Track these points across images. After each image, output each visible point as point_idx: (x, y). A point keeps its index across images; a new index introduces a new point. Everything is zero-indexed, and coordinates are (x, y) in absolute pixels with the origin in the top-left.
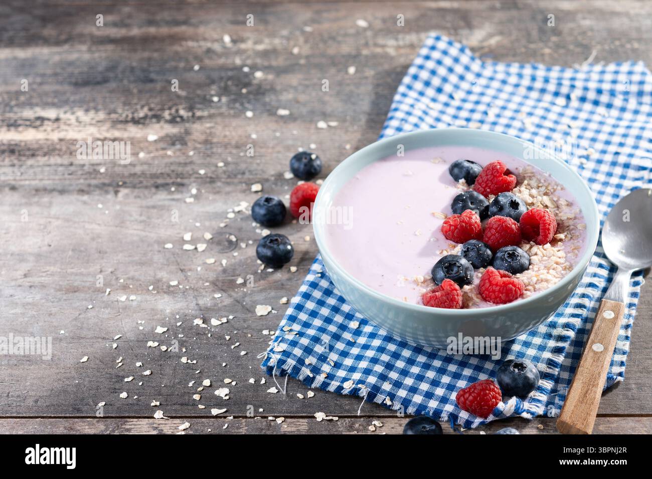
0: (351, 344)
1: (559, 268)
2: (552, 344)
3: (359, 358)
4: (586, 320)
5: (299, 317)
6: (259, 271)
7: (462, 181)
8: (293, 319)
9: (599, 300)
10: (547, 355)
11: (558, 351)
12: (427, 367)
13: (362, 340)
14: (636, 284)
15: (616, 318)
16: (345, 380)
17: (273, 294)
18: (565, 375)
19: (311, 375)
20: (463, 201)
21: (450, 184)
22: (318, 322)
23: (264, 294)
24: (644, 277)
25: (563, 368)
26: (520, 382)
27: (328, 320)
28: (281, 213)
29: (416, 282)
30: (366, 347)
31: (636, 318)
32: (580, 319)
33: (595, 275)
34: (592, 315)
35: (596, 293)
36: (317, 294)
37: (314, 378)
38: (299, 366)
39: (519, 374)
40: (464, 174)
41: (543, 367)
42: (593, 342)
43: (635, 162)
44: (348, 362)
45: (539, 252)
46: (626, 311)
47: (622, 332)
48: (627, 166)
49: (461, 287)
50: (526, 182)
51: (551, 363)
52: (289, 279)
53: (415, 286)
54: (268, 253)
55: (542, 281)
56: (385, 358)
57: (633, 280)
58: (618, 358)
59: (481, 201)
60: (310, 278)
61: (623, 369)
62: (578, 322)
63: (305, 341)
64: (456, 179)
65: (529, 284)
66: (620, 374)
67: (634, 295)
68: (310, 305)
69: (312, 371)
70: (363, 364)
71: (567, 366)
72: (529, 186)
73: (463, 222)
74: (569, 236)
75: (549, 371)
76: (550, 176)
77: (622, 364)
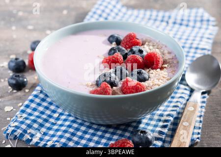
0: (54, 124)
1: (165, 79)
2: (161, 124)
3: (57, 130)
4: (179, 113)
5: (27, 111)
6: (9, 92)
7: (114, 43)
8: (23, 111)
9: (185, 104)
10: (158, 129)
11: (164, 127)
12: (94, 135)
13: (60, 122)
14: (204, 97)
15: (195, 110)
16: (49, 141)
17: (15, 102)
18: (168, 139)
19: (30, 138)
20: (114, 50)
21: (108, 44)
22: (36, 113)
23: (10, 102)
24: (208, 95)
25: (167, 135)
26: (144, 140)
27: (42, 113)
28: (23, 65)
29: (87, 85)
30: (61, 125)
31: (205, 113)
32: (175, 112)
33: (183, 93)
34: (181, 111)
35: (184, 101)
36: (38, 100)
37: (31, 140)
38: (24, 134)
39: (143, 136)
40: (115, 40)
41: (156, 135)
42: (183, 121)
43: (200, 46)
44: (51, 132)
45: (153, 73)
46: (200, 109)
47: (198, 119)
48: (197, 48)
49: (112, 88)
50: (147, 43)
51: (161, 133)
52: (24, 95)
53: (86, 87)
54: (14, 82)
55: (155, 85)
56: (71, 130)
57: (202, 96)
58: (196, 131)
59: (123, 50)
60: (35, 93)
61: (199, 136)
62: (174, 113)
63: (28, 122)
64: (111, 42)
65: (149, 87)
66: (198, 138)
67: (203, 102)
68: (33, 105)
69: (31, 136)
70: (59, 133)
71: (169, 135)
72: (149, 45)
73: (114, 57)
74: (170, 66)
75: (159, 136)
76: (159, 41)
77: (199, 133)
